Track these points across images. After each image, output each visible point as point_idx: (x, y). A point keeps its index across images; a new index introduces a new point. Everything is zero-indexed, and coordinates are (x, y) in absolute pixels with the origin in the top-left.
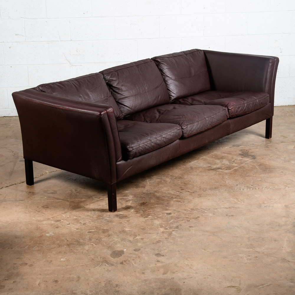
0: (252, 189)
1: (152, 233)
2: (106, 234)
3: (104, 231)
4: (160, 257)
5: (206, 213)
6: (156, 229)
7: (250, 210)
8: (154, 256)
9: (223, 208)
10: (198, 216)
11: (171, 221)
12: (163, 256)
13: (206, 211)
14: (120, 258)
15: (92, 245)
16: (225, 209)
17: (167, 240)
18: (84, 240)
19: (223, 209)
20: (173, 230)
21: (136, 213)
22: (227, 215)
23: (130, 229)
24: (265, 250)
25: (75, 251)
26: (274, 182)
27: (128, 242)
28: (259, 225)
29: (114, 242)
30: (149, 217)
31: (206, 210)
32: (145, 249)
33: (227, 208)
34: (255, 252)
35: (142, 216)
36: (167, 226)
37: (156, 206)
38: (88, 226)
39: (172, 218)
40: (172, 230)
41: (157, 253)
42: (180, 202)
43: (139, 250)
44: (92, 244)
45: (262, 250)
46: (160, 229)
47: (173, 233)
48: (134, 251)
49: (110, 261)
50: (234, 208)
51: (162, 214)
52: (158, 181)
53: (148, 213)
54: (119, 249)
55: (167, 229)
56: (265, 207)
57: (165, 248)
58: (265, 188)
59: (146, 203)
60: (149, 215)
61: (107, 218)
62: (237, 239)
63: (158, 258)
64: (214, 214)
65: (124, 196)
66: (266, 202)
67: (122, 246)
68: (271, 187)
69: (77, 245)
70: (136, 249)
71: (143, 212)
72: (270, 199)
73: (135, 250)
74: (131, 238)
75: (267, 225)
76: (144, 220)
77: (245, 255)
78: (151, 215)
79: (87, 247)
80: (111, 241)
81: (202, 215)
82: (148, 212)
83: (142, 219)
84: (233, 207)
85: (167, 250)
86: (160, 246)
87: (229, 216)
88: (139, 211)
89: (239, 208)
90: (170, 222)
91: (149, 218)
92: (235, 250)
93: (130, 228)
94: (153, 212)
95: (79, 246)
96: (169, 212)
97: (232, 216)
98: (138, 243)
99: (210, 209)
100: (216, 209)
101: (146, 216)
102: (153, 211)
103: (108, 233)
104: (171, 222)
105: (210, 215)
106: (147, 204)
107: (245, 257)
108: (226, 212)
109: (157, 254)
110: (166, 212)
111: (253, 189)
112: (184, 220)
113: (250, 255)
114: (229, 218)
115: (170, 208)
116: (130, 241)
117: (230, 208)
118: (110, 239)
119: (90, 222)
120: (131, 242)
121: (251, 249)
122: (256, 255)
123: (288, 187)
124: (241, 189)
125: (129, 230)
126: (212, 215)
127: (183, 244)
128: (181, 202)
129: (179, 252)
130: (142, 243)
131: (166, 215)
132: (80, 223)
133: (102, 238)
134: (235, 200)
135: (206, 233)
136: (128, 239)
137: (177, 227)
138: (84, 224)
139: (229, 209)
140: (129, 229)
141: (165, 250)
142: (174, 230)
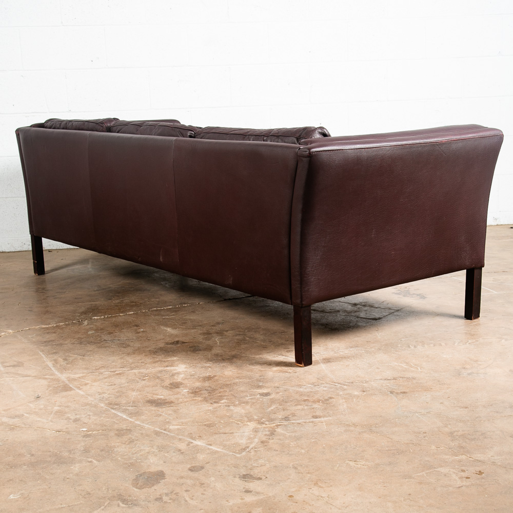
0: (432, 345)
1: (231, 432)
2: (125, 438)
3: (120, 433)
4: (251, 482)
5: (345, 390)
6: (238, 424)
7: (439, 381)
8: (237, 480)
9: (381, 379)
10: (330, 396)
11: (272, 408)
12: (259, 479)
13: (345, 387)
14: (155, 487)
15: (91, 462)
16: (386, 381)
17: (266, 445)
18: (70, 453)
19: (381, 381)
20: (277, 426)
21: (192, 395)
22: (392, 392)
23: (179, 427)
24: (496, 458)
25: (48, 477)
26: (475, 333)
27: (174, 452)
28: (466, 408)
29: (142, 455)
30: (223, 401)
31: (344, 385)
32: (215, 465)
33: (390, 380)
34: (474, 461)
35: (205, 400)
36: (263, 418)
37: (237, 382)
38: (85, 423)
39: (273, 401)
40: (274, 425)
41: (244, 473)
42: (287, 372)
43: (202, 468)
44: (90, 460)
45: (490, 456)
46: (249, 423)
47: (279, 430)
48: (189, 472)
49: (130, 496)
50: (405, 379)
51: (251, 395)
53: (219, 394)
54: (153, 469)
55: (263, 423)
56: (469, 374)
57: (261, 461)
58: (459, 343)
59: (215, 376)
60: (221, 398)
61: (129, 406)
62: (424, 437)
63: (246, 484)
64: (364, 391)
65: (167, 366)
66: (468, 367)
67: (162, 462)
68: (470, 341)
69: (54, 463)
70: (194, 467)
71: (209, 393)
72: (476, 361)
73: (190, 470)
74: (183, 444)
75: (484, 406)
76: (211, 408)
77: (453, 469)
78: (225, 397)
79: (76, 468)
80: (136, 453)
81: (338, 395)
82: (220, 393)
83: (207, 407)
84: (402, 378)
85: (268, 465)
86: (250, 459)
87: (397, 393)
88: (200, 391)
89: (414, 378)
90: (270, 409)
91: (223, 405)
92: (427, 459)
93: (180, 425)
94: (231, 392)
95: (59, 465)
96: (265, 391)
97: (404, 393)
98: (198, 455)
99: (352, 383)
100: (366, 382)
101: (216, 401)
102: (230, 391)
103: (130, 436)
104: (272, 410)
105: (356, 393)
106: (216, 378)
107: (455, 473)
108: (388, 386)
109: (244, 475)
110: (258, 391)
111: (434, 345)
112: (301, 405)
113: (463, 468)
114: (396, 397)
115: (267, 385)
116: (180, 450)
117: (394, 379)
118: (134, 449)
119: (89, 415)
120: (183, 453)
121: (464, 457)
122: (478, 469)
123: (506, 340)
124: (411, 346)
125: (178, 429)
126: (361, 393)
127: (303, 451)
128: (290, 373)
129: (296, 468)
130: (208, 453)
131: (258, 396)
132: (68, 418)
133: (115, 447)
134: (404, 365)
135: (352, 428)
136: (175, 446)
137: (286, 418)
138: (76, 420)
139: (394, 381)
140: (177, 427)
141: (261, 466)
142: (280, 425)
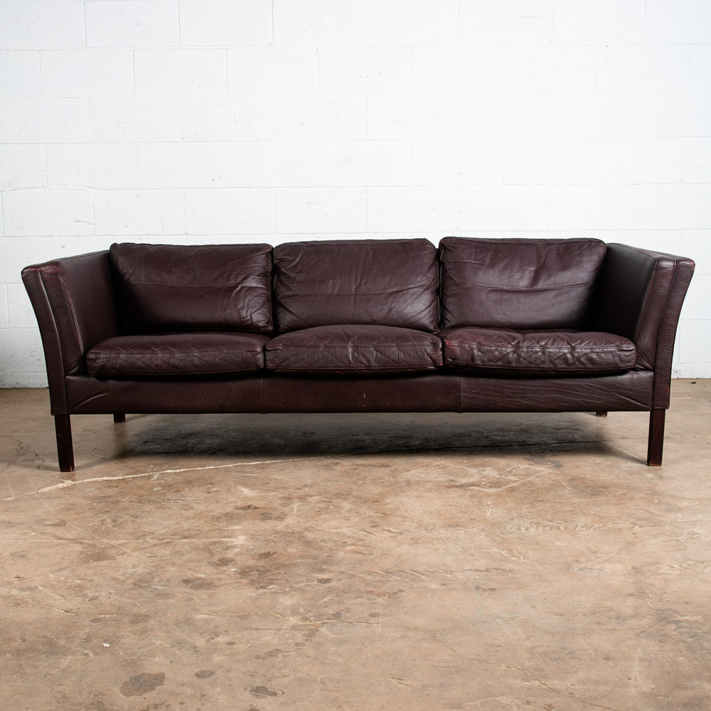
0: (548, 528)
1: (265, 627)
2: (139, 627)
3: (137, 619)
4: (263, 698)
5: (423, 581)
6: (278, 618)
7: (540, 577)
8: (247, 693)
9: (471, 570)
10: (401, 588)
11: (326, 600)
12: (275, 694)
13: (423, 577)
14: (146, 695)
15: (87, 654)
16: (475, 573)
17: (299, 649)
18: (68, 642)
19: (470, 572)
20: (323, 624)
21: (239, 576)
22: (477, 588)
23: (207, 616)
24: (576, 687)
25: (28, 671)
26: (606, 515)
27: (188, 650)
28: (562, 615)
29: (148, 651)
30: (271, 587)
31: (423, 575)
32: (229, 671)
33: (480, 571)
34: (546, 690)
35: (252, 583)
36: (310, 612)
37: (297, 563)
38: (101, 603)
39: (330, 591)
40: (320, 622)
41: (259, 685)
42: (361, 553)
43: (212, 673)
44: (87, 651)
45: (569, 684)
46: (290, 618)
47: (323, 630)
48: (195, 677)
49: (112, 705)
50: (500, 571)
51: (307, 581)
52: (320, 508)
53: (271, 577)
54: (154, 670)
55: (307, 619)
56: (580, 569)
57: (286, 671)
58: (582, 527)
59: (275, 553)
60: (271, 582)
61: (161, 586)
62: (496, 652)
63: (256, 700)
64: (444, 585)
65: (225, 537)
66: (583, 559)
67: (168, 662)
68: (596, 526)
69: (44, 653)
70: (203, 672)
71: (260, 574)
72: (596, 552)
73: (198, 675)
74: (201, 639)
75: (585, 615)
76: (253, 594)
77: (518, 698)
78: (276, 582)
79: (65, 662)
80: (143, 647)
81: (412, 587)
82: (272, 575)
83: (251, 592)
84: (497, 569)
85: (291, 677)
86: (274, 666)
87: (483, 589)
88: (251, 571)
89: (511, 571)
90: (322, 601)
91: (269, 591)
92: (489, 682)
93: (209, 614)
94: (286, 576)
95: (47, 656)
96: (326, 576)
97: (493, 589)
98: (215, 655)
99: (434, 572)
100: (452, 572)
101: (264, 585)
102: (285, 573)
103: (145, 624)
104: (325, 602)
105: (434, 586)
106: (275, 555)
107: (517, 704)
108: (475, 579)
109: (258, 687)
110: (318, 575)
111: (551, 529)
112: (362, 598)
113: (530, 699)
114: (481, 594)
115: (331, 568)
116: (196, 647)
117: (487, 570)
118: (144, 641)
119: (110, 594)
120: (197, 651)
121: (537, 683)
122: (549, 701)
123: (641, 527)
124: (522, 528)
125: (205, 619)
126: (439, 587)
127: (341, 661)
128: (365, 554)
129: (323, 683)
130: (227, 655)
131: (315, 583)
132: (86, 595)
133: (122, 637)
134: (505, 553)
135: (412, 634)
136: (192, 641)
137: (337, 616)
138: (92, 599)
139: (486, 573)
140: (204, 616)
141: (284, 676)
142: (327, 623)
